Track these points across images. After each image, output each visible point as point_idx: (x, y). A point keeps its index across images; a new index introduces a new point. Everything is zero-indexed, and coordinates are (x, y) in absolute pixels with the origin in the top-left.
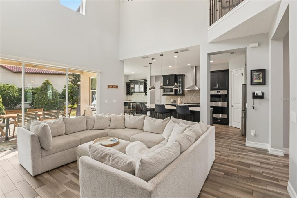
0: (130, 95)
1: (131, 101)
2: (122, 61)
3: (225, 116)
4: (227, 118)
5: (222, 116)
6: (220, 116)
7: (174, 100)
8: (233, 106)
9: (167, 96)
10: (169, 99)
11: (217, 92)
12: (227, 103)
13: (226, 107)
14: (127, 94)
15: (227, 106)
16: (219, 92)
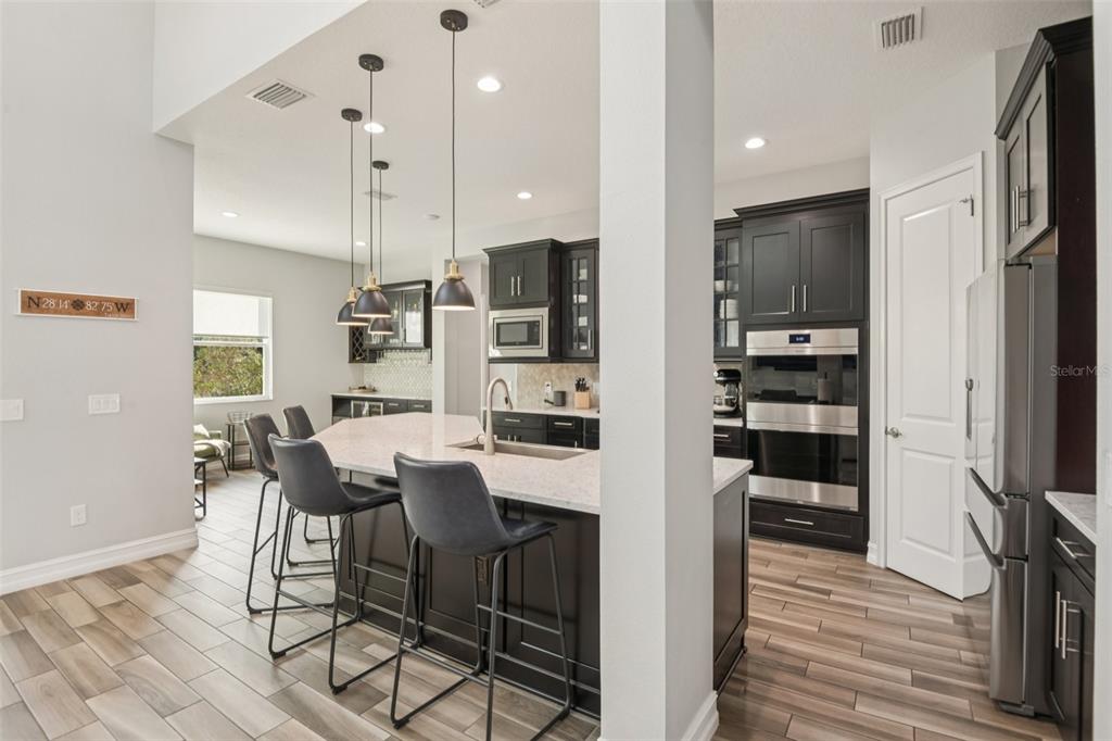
0: (364, 360)
1: (374, 391)
2: (178, 145)
3: (846, 497)
4: (854, 506)
5: (823, 493)
6: (814, 493)
7: (556, 389)
8: (896, 435)
9: (523, 366)
10: (536, 382)
11: (793, 339)
12: (855, 410)
13: (850, 438)
14: (352, 359)
15: (855, 432)
16: (807, 339)
